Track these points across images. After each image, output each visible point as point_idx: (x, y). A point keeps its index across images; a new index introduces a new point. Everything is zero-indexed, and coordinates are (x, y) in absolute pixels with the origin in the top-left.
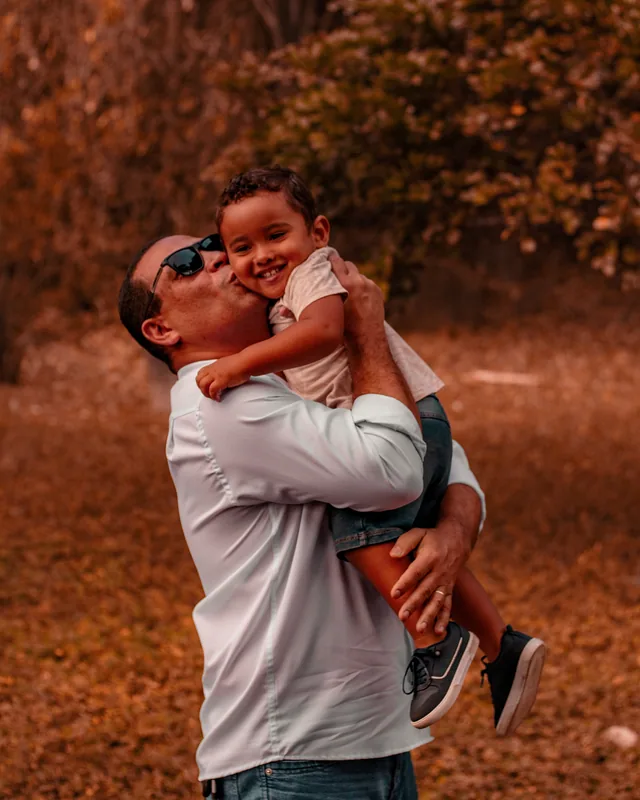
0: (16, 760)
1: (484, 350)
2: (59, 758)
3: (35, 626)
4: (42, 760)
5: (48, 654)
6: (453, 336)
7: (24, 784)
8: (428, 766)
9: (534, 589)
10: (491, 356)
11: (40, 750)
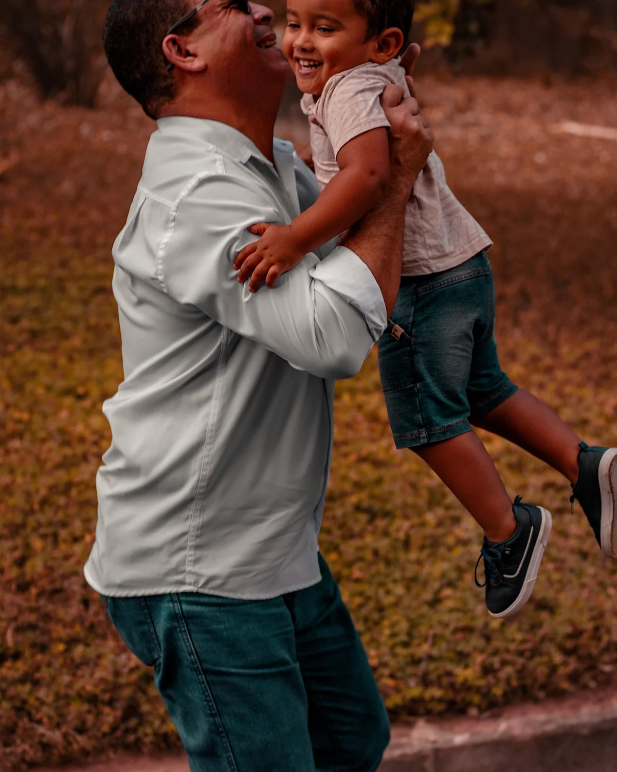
0: (17, 499)
1: (577, 100)
2: (62, 501)
3: (62, 361)
4: (44, 502)
5: (68, 392)
6: (547, 84)
7: (24, 525)
8: (445, 535)
9: (587, 355)
10: (583, 107)
11: (43, 492)
